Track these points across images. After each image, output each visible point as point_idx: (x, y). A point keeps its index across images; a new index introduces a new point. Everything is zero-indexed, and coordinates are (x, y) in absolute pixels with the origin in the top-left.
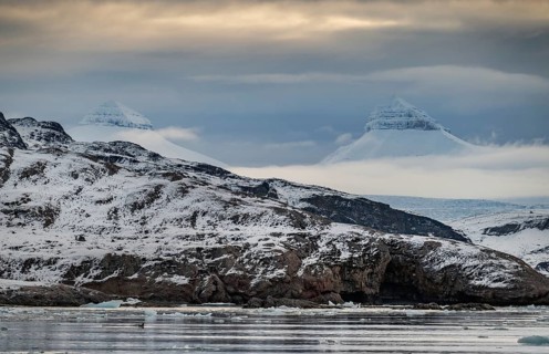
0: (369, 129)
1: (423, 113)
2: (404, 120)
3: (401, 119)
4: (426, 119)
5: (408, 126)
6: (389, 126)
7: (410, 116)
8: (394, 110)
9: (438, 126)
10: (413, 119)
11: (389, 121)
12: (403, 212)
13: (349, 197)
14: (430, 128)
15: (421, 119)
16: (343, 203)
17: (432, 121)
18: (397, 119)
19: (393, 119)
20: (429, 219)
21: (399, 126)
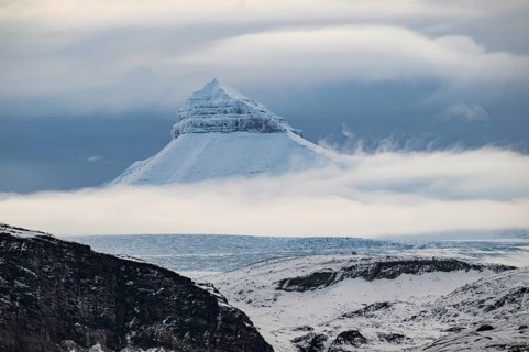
0: (178, 133)
1: (260, 107)
2: (230, 118)
3: (225, 117)
4: (265, 116)
5: (237, 126)
6: (208, 128)
7: (239, 112)
8: (216, 102)
9: (284, 126)
10: (245, 116)
11: (207, 120)
12: (113, 257)
13: (24, 235)
14: (271, 129)
15: (255, 116)
16: (15, 246)
17: (274, 118)
18: (219, 118)
19: (213, 118)
20: (155, 267)
21: (222, 127)
